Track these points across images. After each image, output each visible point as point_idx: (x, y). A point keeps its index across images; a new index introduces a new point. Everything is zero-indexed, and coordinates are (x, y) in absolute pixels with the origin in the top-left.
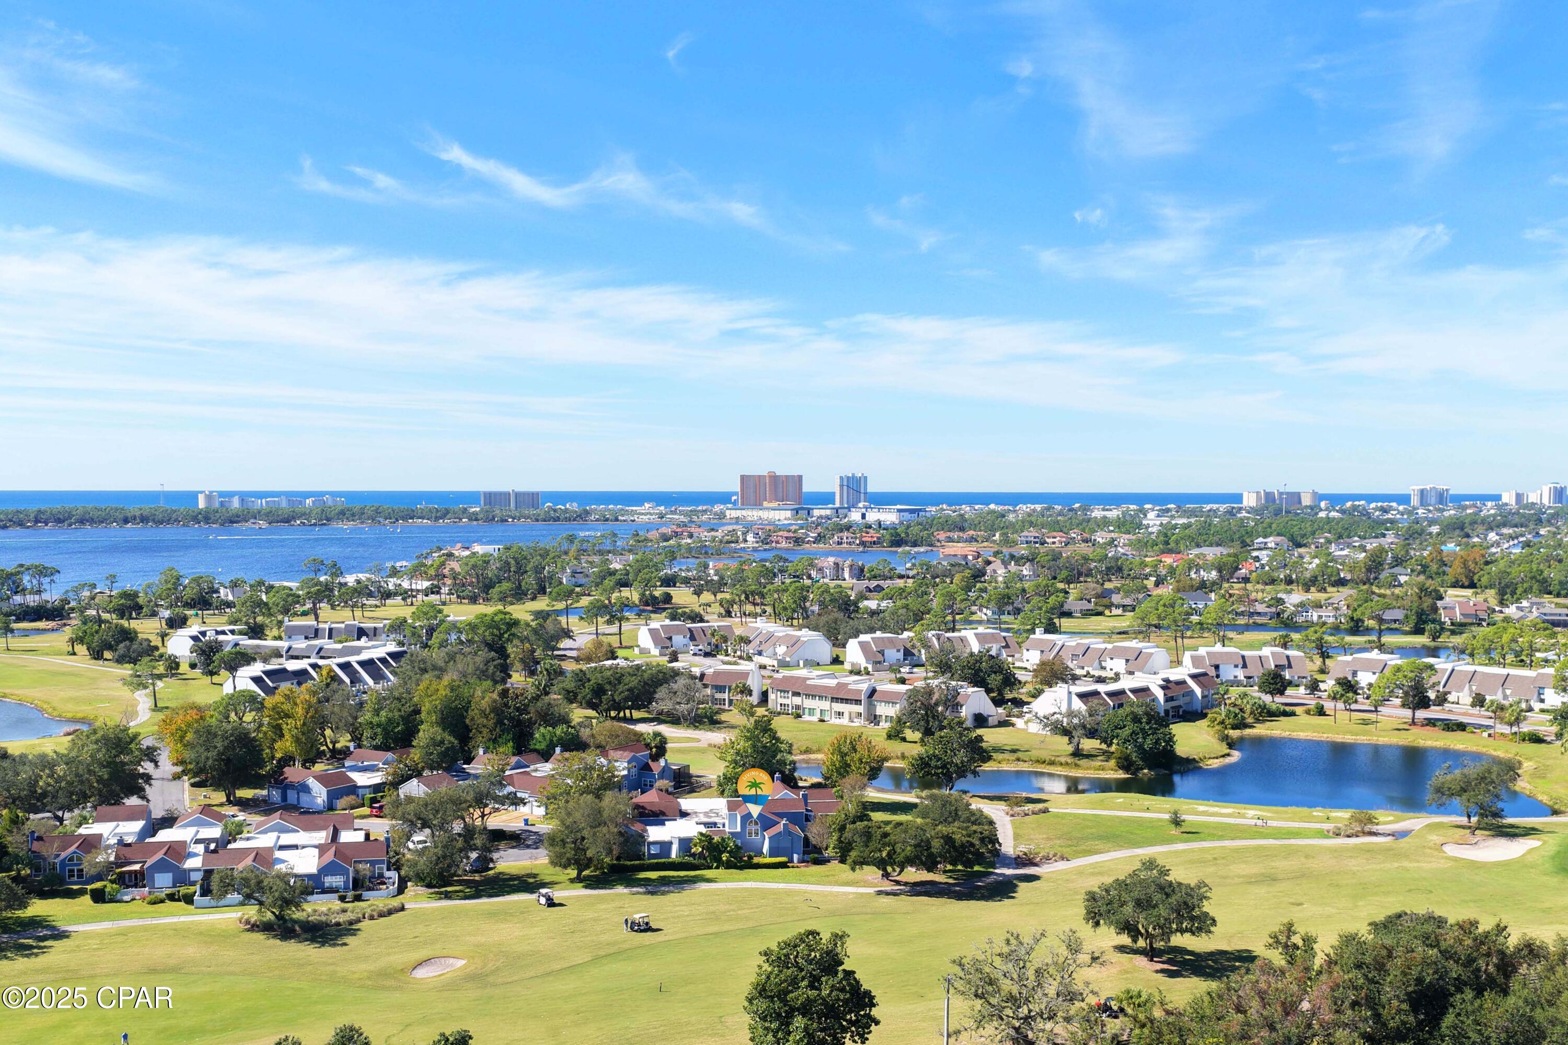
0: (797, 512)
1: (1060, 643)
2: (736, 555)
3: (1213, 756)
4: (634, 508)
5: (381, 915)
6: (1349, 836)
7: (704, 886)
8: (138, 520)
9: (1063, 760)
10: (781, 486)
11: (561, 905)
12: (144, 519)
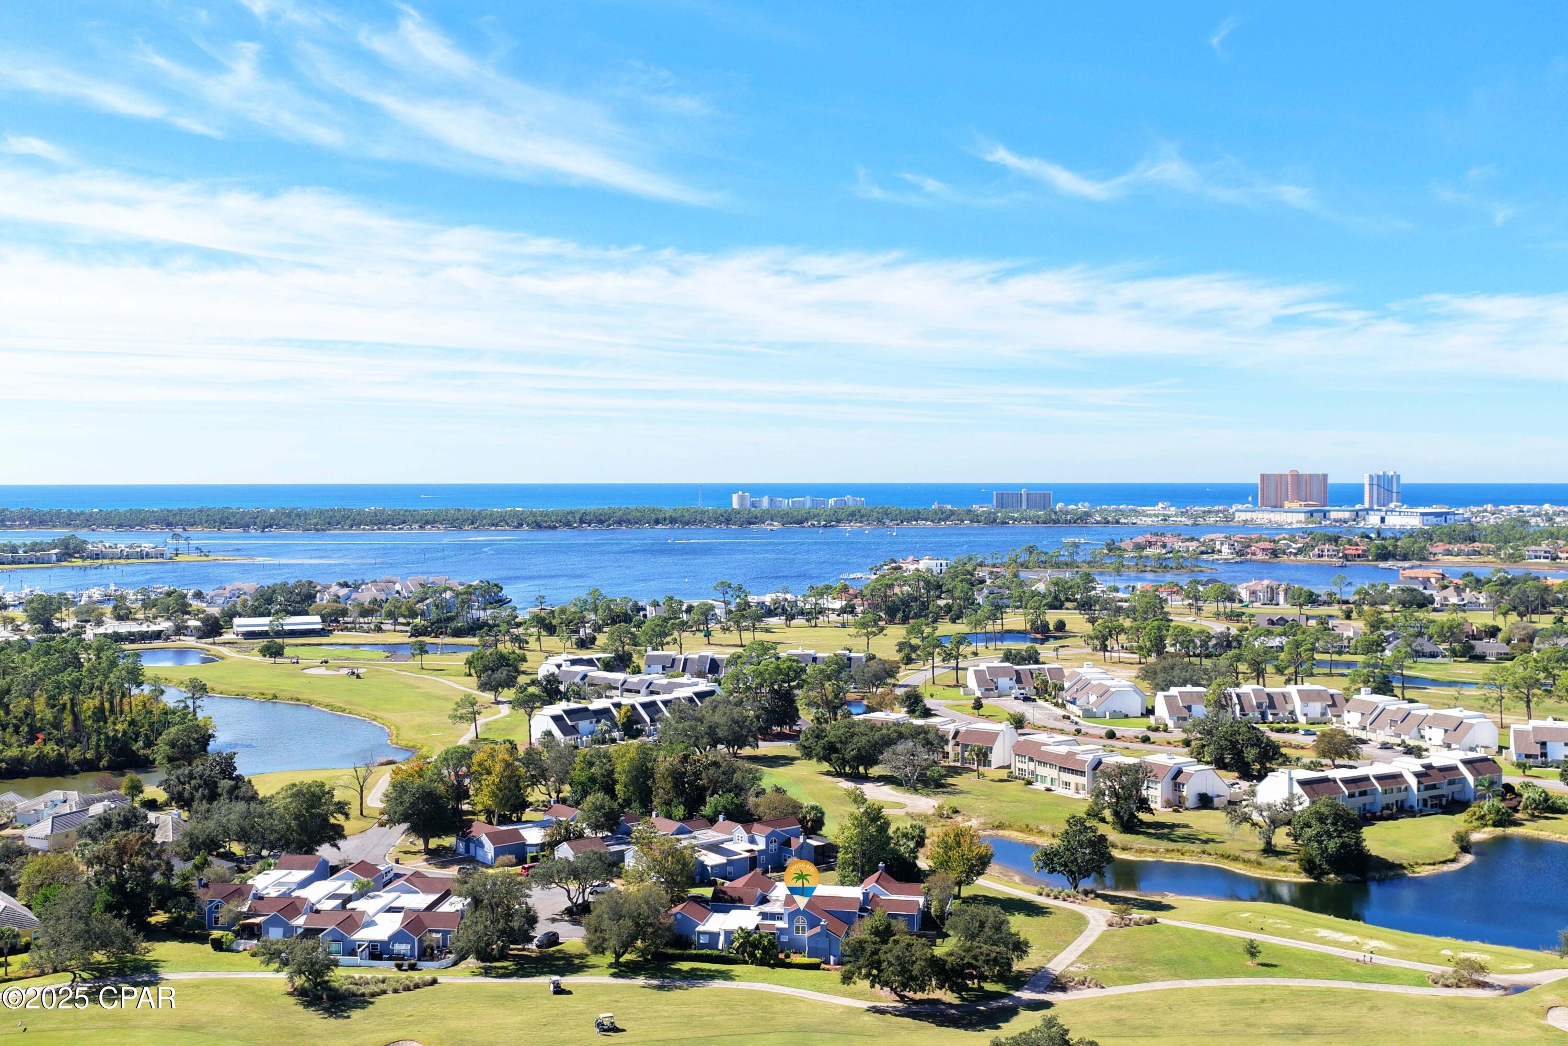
0: (1312, 515)
1: (1381, 706)
2: (1196, 569)
3: (1428, 861)
4: (1144, 508)
5: (407, 989)
6: (1447, 986)
7: (718, 984)
8: (668, 522)
9: (1247, 856)
10: (1304, 485)
11: (570, 993)
12: (673, 521)
